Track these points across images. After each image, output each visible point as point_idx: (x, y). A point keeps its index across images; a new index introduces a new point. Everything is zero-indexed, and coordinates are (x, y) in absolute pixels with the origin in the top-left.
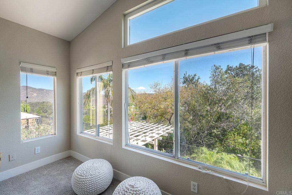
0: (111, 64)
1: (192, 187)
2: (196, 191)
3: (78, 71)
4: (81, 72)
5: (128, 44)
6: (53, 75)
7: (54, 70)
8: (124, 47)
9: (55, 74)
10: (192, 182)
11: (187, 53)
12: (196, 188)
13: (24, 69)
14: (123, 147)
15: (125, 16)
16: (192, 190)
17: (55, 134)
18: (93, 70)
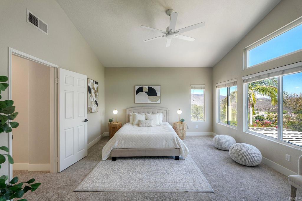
0: (236, 80)
1: (286, 157)
2: (289, 160)
3: (217, 85)
4: (219, 86)
5: (248, 67)
6: (203, 89)
7: (204, 86)
8: (245, 69)
9: (205, 88)
10: (286, 154)
11: (283, 72)
12: (289, 158)
13: (192, 88)
14: (243, 131)
15: (245, 49)
16: (286, 159)
17: (205, 121)
18: (226, 84)
